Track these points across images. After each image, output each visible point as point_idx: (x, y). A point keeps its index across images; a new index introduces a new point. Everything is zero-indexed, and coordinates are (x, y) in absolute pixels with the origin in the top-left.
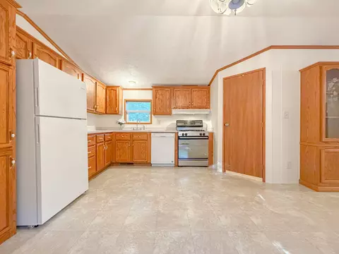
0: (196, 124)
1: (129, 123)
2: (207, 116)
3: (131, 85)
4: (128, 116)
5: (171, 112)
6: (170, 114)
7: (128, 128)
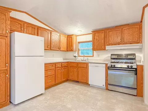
0: (129, 57)
1: (80, 56)
2: (141, 50)
3: (79, 33)
4: (80, 52)
5: (105, 47)
6: (105, 49)
7: (79, 59)
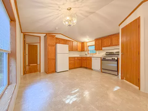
1: (89, 54)
4: (89, 51)
5: (102, 48)
